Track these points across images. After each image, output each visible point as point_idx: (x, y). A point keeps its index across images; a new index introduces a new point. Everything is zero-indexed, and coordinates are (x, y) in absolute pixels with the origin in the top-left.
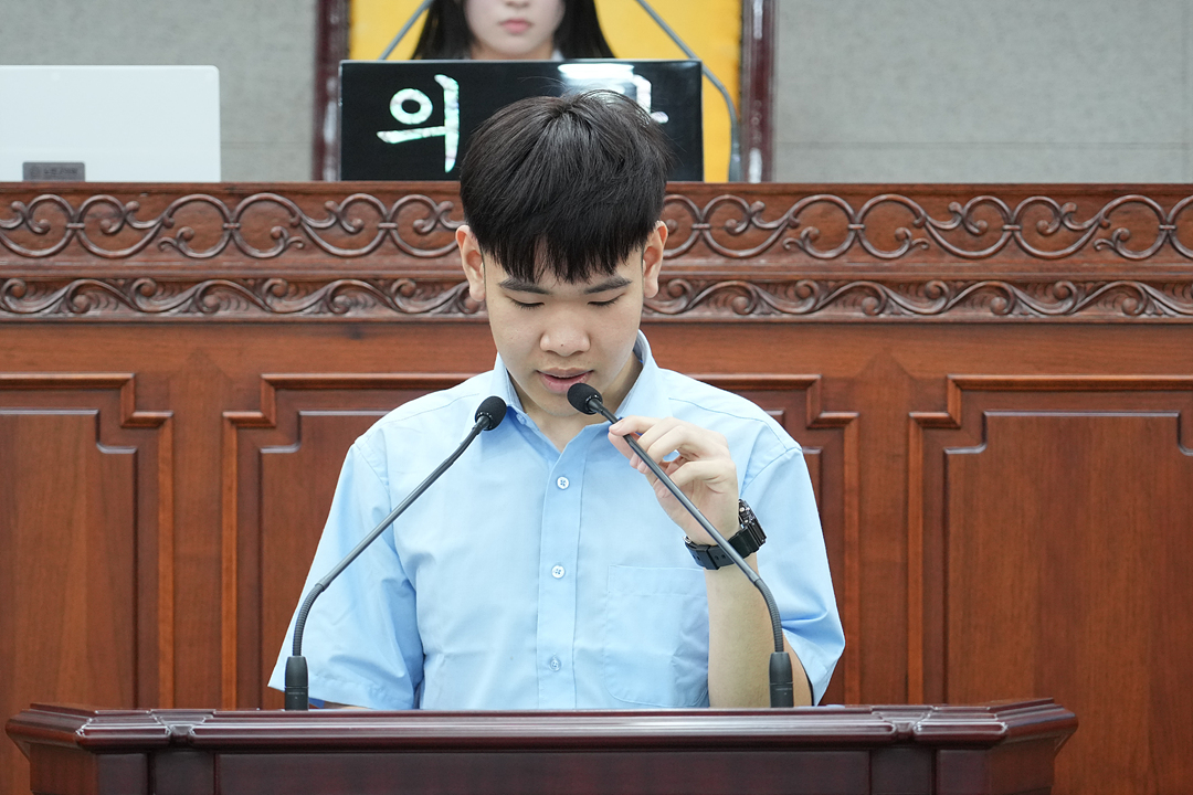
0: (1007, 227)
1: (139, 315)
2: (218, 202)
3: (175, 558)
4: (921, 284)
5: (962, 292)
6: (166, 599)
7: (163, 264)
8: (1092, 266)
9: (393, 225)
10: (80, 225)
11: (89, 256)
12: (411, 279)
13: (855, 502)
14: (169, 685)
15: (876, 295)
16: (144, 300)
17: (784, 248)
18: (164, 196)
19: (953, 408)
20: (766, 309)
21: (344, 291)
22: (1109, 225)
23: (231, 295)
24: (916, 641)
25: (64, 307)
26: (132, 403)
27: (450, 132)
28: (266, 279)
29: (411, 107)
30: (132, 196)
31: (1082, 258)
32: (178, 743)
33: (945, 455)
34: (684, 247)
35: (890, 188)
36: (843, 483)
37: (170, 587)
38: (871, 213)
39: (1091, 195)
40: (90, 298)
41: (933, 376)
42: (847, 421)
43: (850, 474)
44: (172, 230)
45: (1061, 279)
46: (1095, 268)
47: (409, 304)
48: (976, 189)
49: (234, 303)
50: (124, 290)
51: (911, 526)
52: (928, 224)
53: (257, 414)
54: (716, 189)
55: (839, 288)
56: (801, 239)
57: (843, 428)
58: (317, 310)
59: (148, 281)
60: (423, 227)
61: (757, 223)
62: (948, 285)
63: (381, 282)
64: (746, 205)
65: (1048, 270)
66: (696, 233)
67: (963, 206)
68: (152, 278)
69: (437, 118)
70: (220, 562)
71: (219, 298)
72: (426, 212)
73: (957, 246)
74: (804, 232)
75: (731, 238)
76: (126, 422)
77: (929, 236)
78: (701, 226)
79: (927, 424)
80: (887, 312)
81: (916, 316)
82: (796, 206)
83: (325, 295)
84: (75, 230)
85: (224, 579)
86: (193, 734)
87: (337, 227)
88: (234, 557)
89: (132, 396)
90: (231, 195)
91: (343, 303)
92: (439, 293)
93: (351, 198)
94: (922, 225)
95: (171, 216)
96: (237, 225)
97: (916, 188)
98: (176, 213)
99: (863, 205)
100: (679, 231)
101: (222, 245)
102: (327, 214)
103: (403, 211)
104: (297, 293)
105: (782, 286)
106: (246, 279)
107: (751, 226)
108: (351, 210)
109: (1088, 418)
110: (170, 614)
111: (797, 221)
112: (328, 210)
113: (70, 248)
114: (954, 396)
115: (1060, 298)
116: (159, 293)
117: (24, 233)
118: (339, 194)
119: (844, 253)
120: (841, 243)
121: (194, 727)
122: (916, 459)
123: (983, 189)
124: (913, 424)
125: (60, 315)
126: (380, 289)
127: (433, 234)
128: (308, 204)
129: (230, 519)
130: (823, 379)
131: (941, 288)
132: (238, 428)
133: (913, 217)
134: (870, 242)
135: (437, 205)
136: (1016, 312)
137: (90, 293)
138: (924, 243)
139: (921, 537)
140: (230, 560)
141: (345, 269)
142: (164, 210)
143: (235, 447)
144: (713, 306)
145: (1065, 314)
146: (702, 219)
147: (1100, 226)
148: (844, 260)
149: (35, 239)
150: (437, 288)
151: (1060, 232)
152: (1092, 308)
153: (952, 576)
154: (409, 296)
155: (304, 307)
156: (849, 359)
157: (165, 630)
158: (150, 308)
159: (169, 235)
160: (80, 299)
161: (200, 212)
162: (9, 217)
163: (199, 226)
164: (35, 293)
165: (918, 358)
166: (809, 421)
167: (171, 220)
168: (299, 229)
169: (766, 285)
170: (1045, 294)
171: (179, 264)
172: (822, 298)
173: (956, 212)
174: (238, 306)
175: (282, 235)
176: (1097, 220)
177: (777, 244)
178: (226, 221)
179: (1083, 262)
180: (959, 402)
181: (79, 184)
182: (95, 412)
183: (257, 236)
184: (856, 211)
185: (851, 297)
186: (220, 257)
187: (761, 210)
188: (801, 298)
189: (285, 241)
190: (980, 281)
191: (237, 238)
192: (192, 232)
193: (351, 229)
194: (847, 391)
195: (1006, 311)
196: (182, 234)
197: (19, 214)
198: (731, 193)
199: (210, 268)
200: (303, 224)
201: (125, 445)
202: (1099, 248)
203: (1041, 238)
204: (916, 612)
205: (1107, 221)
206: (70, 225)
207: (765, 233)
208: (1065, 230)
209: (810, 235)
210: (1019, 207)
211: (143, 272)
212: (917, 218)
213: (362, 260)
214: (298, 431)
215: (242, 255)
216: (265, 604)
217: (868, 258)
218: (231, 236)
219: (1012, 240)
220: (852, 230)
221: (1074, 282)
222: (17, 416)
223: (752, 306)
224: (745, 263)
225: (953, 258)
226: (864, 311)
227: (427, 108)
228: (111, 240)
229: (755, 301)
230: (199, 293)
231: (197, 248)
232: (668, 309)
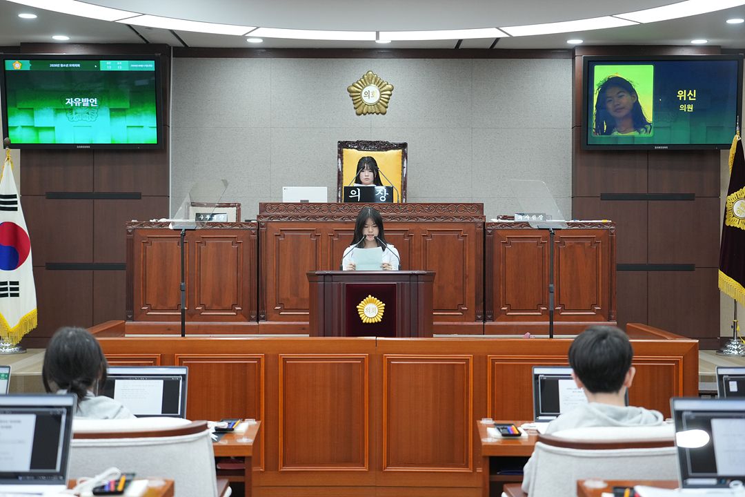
0: (435, 209)
1: (316, 221)
2: (327, 205)
3: (321, 254)
4: (423, 217)
5: (428, 218)
7: (320, 214)
9: (351, 209)
10: (309, 209)
11: (310, 213)
13: (414, 246)
15: (417, 218)
18: (320, 205)
20: (402, 220)
22: (449, 209)
27: (359, 196)
28: (334, 216)
29: (354, 192)
30: (316, 205)
31: (445, 213)
32: (327, 274)
34: (391, 212)
35: (419, 204)
36: (412, 244)
37: (321, 258)
39: (446, 205)
40: (310, 218)
41: (424, 229)
42: (413, 235)
43: (413, 242)
45: (442, 216)
46: (447, 215)
50: (315, 217)
51: (421, 250)
52: (424, 209)
53: (333, 234)
54: (395, 204)
58: (341, 220)
64: (399, 206)
65: (440, 215)
67: (429, 206)
69: (357, 194)
70: (328, 254)
71: (328, 218)
72: (356, 207)
73: (428, 211)
74: (407, 210)
75: (397, 210)
76: (315, 235)
79: (423, 236)
80: (418, 221)
82: (406, 206)
83: (342, 218)
86: (329, 273)
87: (343, 209)
89: (316, 232)
90: (329, 204)
91: (344, 219)
95: (321, 207)
97: (423, 204)
99: (415, 206)
100: (390, 210)
101: (328, 211)
102: (342, 207)
103: (353, 207)
105: (404, 217)
106: (331, 216)
107: (400, 209)
108: (346, 207)
111: (406, 208)
113: (307, 212)
116: (319, 218)
117: (301, 210)
118: (344, 204)
120: (412, 211)
122: (422, 240)
123: (431, 204)
125: (306, 221)
126: (349, 217)
128: (340, 206)
129: (329, 248)
130: (409, 229)
131: (425, 217)
132: (330, 236)
134: (416, 211)
136: (436, 221)
139: (423, 251)
141: (344, 215)
143: (329, 239)
144: (395, 220)
146: (393, 208)
148: (412, 213)
151: (442, 210)
155: (339, 219)
156: (413, 227)
158: (318, 220)
159: (320, 210)
161: (325, 207)
162: (298, 207)
163: (325, 209)
164: (302, 218)
165: (423, 227)
166: (408, 235)
168: (338, 209)
170: (440, 218)
171: (322, 214)
174: (330, 220)
175: (336, 210)
176: (447, 208)
181: (308, 203)
182: (311, 234)
183: (333, 210)
186: (328, 213)
187: (401, 207)
188: (407, 218)
191: (330, 210)
193: (345, 209)
194: (413, 231)
196: (322, 210)
197: (300, 207)
198: (397, 204)
199: (326, 214)
201: (315, 238)
202: (447, 212)
203: (439, 210)
204: (422, 261)
206: (307, 208)
207: (402, 210)
210: (436, 206)
211: (317, 215)
212: (422, 208)
213: (347, 213)
214: (338, 236)
215: (331, 213)
217: (416, 213)
219: (435, 211)
220: (414, 209)
221: (444, 217)
222: (301, 234)
224: (399, 214)
225: (427, 213)
227: (356, 193)
228: (313, 210)
229: (400, 219)
230: (325, 218)
231: (325, 212)
232: (388, 220)
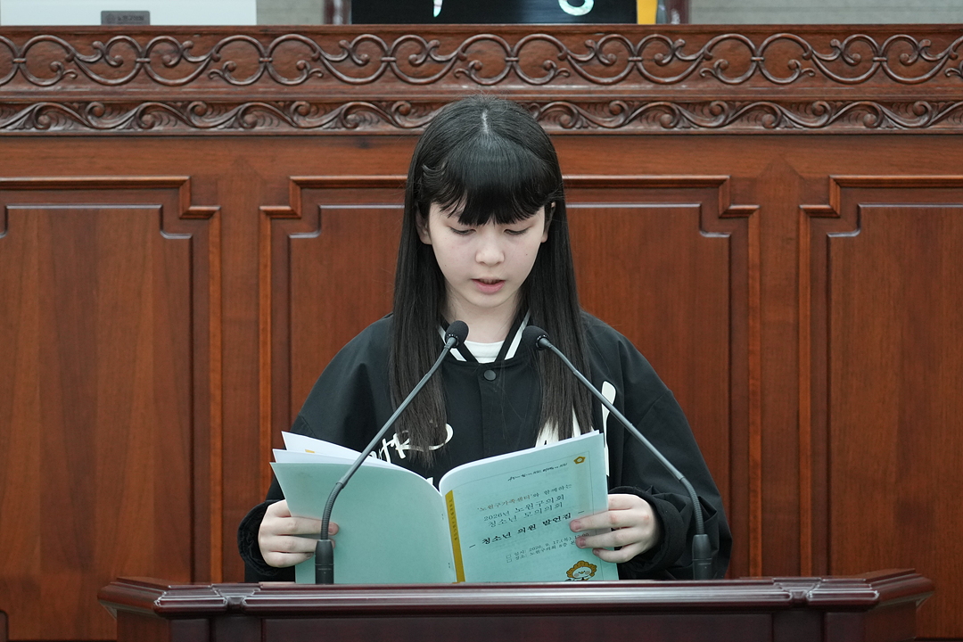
0: (876, 59)
1: (193, 130)
2: (255, 41)
3: (222, 321)
4: (809, 103)
5: (838, 110)
6: (215, 353)
7: (212, 90)
8: (944, 89)
9: (393, 59)
10: (147, 60)
11: (154, 84)
12: (407, 101)
13: (757, 275)
14: (218, 420)
15: (774, 113)
16: (197, 118)
17: (701, 75)
18: (212, 36)
19: (834, 201)
20: (687, 123)
21: (354, 111)
22: (957, 57)
23: (265, 114)
24: (805, 384)
25: (134, 123)
26: (188, 199)
28: (293, 102)
30: (188, 37)
31: (935, 83)
32: (233, 610)
33: (828, 237)
34: (622, 75)
35: (784, 29)
36: (748, 261)
37: (219, 343)
38: (769, 48)
39: (943, 33)
40: (155, 117)
41: (818, 176)
42: (750, 212)
43: (753, 253)
44: (218, 63)
45: (919, 100)
46: (946, 91)
47: (406, 120)
48: (852, 29)
49: (268, 120)
50: (182, 110)
51: (801, 294)
52: (814, 56)
53: (287, 208)
54: (647, 30)
55: (745, 106)
56: (713, 69)
57: (748, 217)
58: (334, 126)
59: (200, 103)
60: (417, 60)
61: (679, 56)
62: (830, 104)
63: (384, 104)
64: (671, 43)
65: (909, 92)
66: (632, 64)
67: (841, 43)
68: (203, 101)
70: (258, 326)
71: (257, 116)
72: (419, 48)
73: (837, 74)
74: (717, 63)
75: (659, 68)
76: (184, 214)
77: (815, 66)
78: (635, 58)
79: (812, 213)
80: (782, 126)
81: (805, 129)
82: (710, 43)
83: (340, 113)
84: (142, 63)
85: (261, 338)
86: (245, 604)
87: (349, 60)
88: (269, 320)
89: (188, 194)
90: (265, 35)
91: (353, 120)
92: (430, 112)
93: (359, 38)
94: (809, 57)
95: (218, 52)
96: (270, 59)
97: (804, 28)
98: (222, 50)
99: (762, 42)
100: (617, 63)
101: (259, 75)
102: (341, 50)
103: (401, 47)
104: (317, 112)
105: (698, 105)
106: (277, 102)
107: (675, 59)
108: (360, 47)
109: (940, 209)
110: (219, 365)
111: (711, 54)
112: (342, 47)
113: (138, 78)
114: (835, 192)
115: (918, 114)
116: (209, 113)
117: (102, 66)
118: (350, 35)
119: (748, 79)
120: (746, 72)
121: (246, 598)
122: (805, 241)
123: (858, 29)
124: (802, 213)
125: (131, 130)
126: (383, 109)
127: (424, 65)
128: (326, 43)
129: (266, 289)
130: (731, 177)
131: (824, 106)
132: (272, 219)
133: (802, 51)
134: (768, 71)
135: (428, 43)
136: (883, 126)
137: (155, 113)
138: (811, 72)
139: (808, 304)
140: (266, 322)
141: (355, 94)
142: (213, 47)
143: (269, 233)
144: (644, 121)
145: (921, 127)
146: (636, 53)
147: (950, 57)
148: (747, 85)
149: (112, 70)
150: (428, 108)
151: (918, 63)
152: (944, 122)
153: (833, 334)
154: (406, 114)
155: (323, 123)
156: (752, 163)
157: (215, 378)
158: (202, 125)
159: (215, 66)
160: (147, 118)
161: (242, 48)
162: (90, 54)
163: (240, 60)
164: (111, 114)
165: (807, 163)
166: (721, 213)
167: (218, 55)
168: (319, 63)
169: (687, 105)
170: (906, 112)
171: (225, 89)
172: (731, 115)
173: (836, 47)
174: (272, 122)
175: (305, 67)
176: (948, 53)
177: (696, 73)
178: (262, 56)
179: (937, 86)
180: (839, 198)
181: (144, 27)
182: (159, 207)
183: (285, 67)
184: (757, 46)
185: (755, 113)
186: (257, 84)
187: (682, 46)
188: (714, 114)
189: (308, 71)
190: (855, 101)
191: (270, 69)
192: (235, 65)
193: (360, 62)
194: (750, 187)
195: (875, 125)
196: (227, 66)
197: (99, 51)
198: (659, 33)
199: (249, 93)
200: (322, 58)
201: (183, 233)
202: (949, 75)
203: (903, 67)
204: (805, 362)
205: (955, 53)
206: (138, 60)
207: (686, 63)
208: (923, 61)
209: (721, 65)
210: (885, 44)
211: (197, 96)
212: (806, 52)
213: (369, 86)
214: (318, 221)
215: (274, 83)
216: (293, 357)
217: (767, 83)
218: (266, 68)
219: (881, 68)
220: (754, 61)
221: (929, 102)
222: (98, 210)
223: (675, 121)
224: (670, 87)
225: (833, 83)
226: (764, 126)
228: (171, 71)
229: (677, 117)
230: (240, 112)
231: (240, 77)
232: (609, 124)
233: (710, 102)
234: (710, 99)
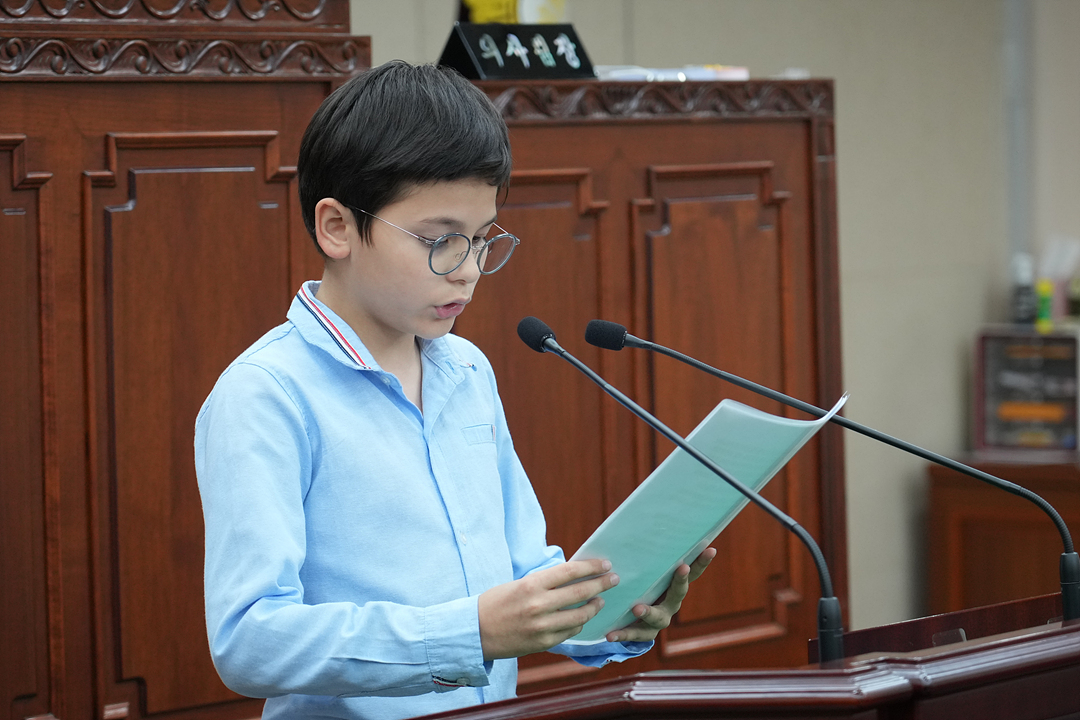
5: (118, 50)
13: (53, 262)
19: (114, 166)
33: (108, 212)
36: (39, 245)
42: (43, 181)
43: (47, 234)
55: (38, 45)
57: (38, 189)
62: (109, 43)
73: (103, 5)
81: (91, 75)
115: (181, 56)
124: (89, 182)
130: (27, 137)
131: (104, 46)
145: (185, 72)
152: (202, 66)
165: (94, 117)
166: (16, 183)
172: (26, 56)
180: (118, 160)
185: (45, 55)
190: (127, 40)
194: (40, 150)
195: (147, 69)
202: (194, 8)
226: (54, 70)
233: (9, 39)
234: (9, 36)
